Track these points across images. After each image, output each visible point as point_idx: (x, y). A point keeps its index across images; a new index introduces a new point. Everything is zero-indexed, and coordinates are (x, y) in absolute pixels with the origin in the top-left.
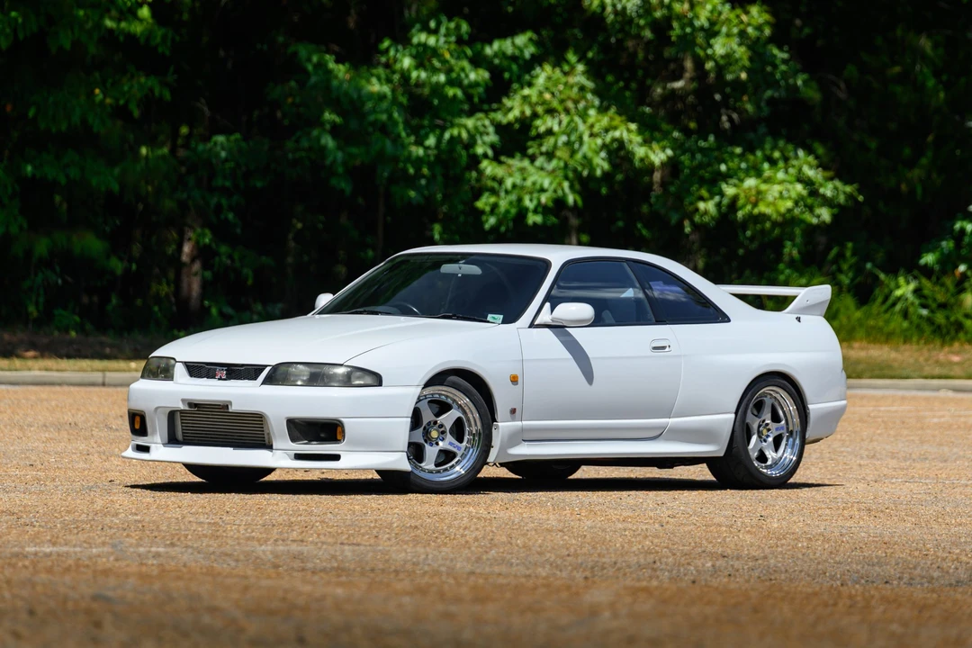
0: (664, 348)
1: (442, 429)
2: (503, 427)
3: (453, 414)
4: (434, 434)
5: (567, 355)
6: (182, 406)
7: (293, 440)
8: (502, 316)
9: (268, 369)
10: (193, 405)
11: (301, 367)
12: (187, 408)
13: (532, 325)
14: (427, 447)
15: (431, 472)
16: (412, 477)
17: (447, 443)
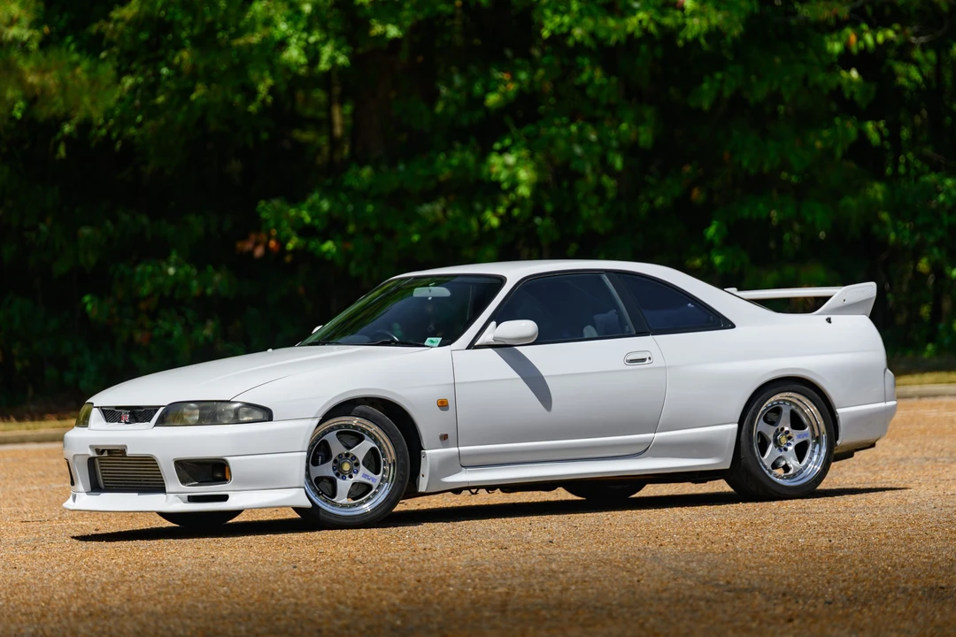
0: (644, 360)
1: (355, 461)
2: (432, 454)
3: (367, 444)
4: (346, 467)
5: (513, 374)
6: (92, 454)
7: (183, 481)
8: (440, 339)
9: (161, 409)
10: (99, 451)
11: (192, 405)
12: (96, 455)
13: (472, 346)
14: (339, 481)
15: (343, 506)
16: (321, 514)
17: (363, 475)
